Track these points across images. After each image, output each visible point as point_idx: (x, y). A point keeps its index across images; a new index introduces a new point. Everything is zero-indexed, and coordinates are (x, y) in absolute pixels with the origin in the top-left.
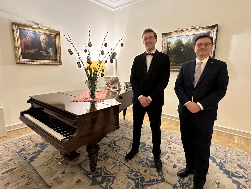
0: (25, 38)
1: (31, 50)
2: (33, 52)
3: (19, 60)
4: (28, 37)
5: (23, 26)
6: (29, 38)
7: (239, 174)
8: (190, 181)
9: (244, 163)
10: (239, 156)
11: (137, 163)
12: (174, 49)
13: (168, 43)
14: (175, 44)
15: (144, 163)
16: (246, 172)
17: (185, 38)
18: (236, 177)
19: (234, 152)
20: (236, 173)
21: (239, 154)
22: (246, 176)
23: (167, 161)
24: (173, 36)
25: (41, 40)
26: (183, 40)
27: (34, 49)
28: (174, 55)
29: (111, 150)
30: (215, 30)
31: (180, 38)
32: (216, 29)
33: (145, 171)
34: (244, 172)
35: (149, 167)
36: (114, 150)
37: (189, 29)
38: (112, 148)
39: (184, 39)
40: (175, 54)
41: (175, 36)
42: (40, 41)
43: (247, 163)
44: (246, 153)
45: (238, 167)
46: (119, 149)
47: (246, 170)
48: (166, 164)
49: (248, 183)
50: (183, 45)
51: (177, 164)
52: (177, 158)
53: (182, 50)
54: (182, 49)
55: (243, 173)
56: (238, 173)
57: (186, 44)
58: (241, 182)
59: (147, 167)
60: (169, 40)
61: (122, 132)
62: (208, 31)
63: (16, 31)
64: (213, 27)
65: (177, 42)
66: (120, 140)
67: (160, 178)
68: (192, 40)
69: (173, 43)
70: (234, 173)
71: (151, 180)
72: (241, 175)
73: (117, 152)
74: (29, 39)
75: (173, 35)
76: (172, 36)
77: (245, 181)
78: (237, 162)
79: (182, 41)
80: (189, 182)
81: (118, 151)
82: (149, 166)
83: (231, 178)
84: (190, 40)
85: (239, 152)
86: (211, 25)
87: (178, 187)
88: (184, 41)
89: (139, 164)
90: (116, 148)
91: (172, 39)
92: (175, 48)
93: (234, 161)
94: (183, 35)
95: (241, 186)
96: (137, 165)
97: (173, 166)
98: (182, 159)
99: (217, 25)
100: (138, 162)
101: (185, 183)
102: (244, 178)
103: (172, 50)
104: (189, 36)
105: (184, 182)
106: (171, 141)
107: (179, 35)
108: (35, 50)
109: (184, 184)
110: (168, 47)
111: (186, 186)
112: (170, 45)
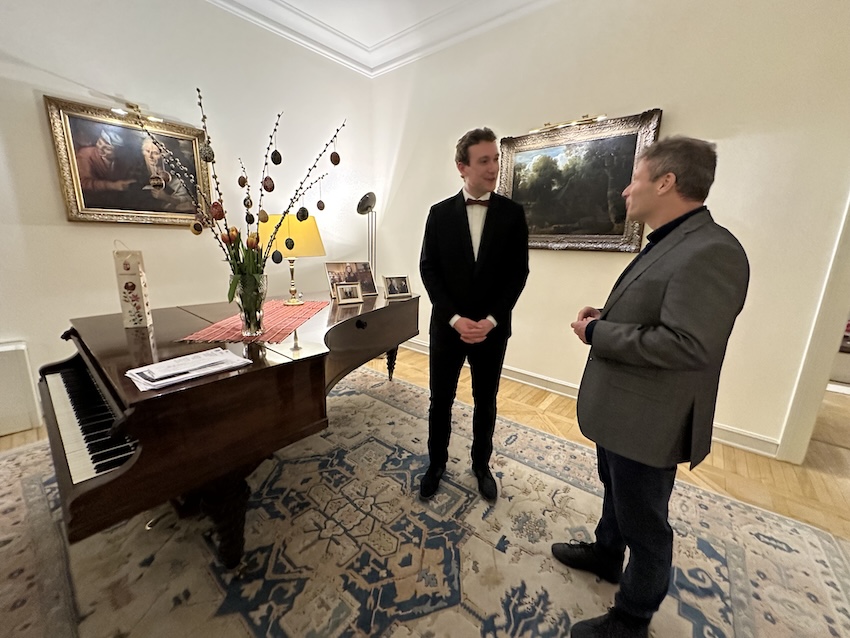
0: (94, 145)
1: (114, 181)
2: (121, 189)
3: (75, 211)
4: (103, 144)
5: (84, 108)
6: (105, 147)
7: (703, 581)
8: (542, 603)
9: (720, 535)
10: (706, 508)
11: (388, 527)
12: (532, 184)
13: (518, 168)
14: (537, 171)
15: (410, 528)
16: (724, 571)
17: (565, 151)
18: (692, 590)
19: (691, 494)
20: (693, 573)
21: (706, 501)
22: (724, 586)
23: (484, 522)
24: (532, 146)
25: (145, 153)
26: (558, 158)
27: (125, 179)
28: (533, 203)
29: (324, 481)
30: (651, 126)
31: (548, 153)
32: (653, 124)
33: (407, 562)
34: (718, 569)
35: (423, 545)
36: (330, 482)
37: (574, 123)
38: (330, 472)
39: (560, 155)
40: (535, 200)
41: (535, 146)
42: (143, 157)
43: (729, 538)
44: (729, 499)
45: (700, 552)
46: (347, 479)
47: (725, 563)
48: (477, 535)
49: (730, 616)
50: (557, 174)
51: (512, 537)
52: (515, 513)
53: (555, 188)
54: (554, 184)
55: (715, 576)
56: (700, 575)
57: (567, 169)
58: (707, 615)
59: (415, 544)
60: (519, 159)
61: (371, 421)
62: (630, 130)
63: (62, 125)
64: (645, 118)
65: (541, 165)
66: (361, 448)
67: (445, 591)
68: (582, 157)
69: (531, 169)
70: (687, 575)
71: (418, 597)
72: (708, 584)
73: (337, 490)
74: (105, 150)
75: (529, 144)
76: (528, 147)
77: (721, 611)
78: (700, 532)
79: (555, 163)
80: (539, 610)
81: (341, 485)
82: (424, 541)
83: (678, 594)
84: (580, 157)
85: (708, 495)
86: (641, 112)
87: (501, 628)
88: (562, 162)
89: (393, 532)
90: (339, 473)
91: (527, 156)
92: (537, 181)
93: (689, 529)
94: (560, 142)
95: (707, 629)
96: (387, 535)
97: (496, 542)
98: (528, 518)
99: (658, 112)
100: (393, 528)
101: (525, 615)
102: (719, 598)
103: (528, 186)
104: (575, 145)
105: (521, 609)
106: (507, 452)
107: (545, 142)
108: (129, 182)
109: (519, 617)
110: (516, 180)
111: (526, 628)
112: (522, 172)
